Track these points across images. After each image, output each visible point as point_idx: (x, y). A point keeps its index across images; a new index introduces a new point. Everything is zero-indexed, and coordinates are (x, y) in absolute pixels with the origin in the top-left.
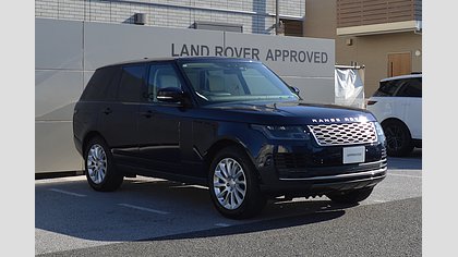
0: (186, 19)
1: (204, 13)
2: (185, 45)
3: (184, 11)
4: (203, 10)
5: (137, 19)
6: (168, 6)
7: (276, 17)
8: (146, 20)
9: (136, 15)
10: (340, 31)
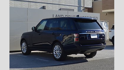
0: (58, 7)
1: (63, 6)
2: (57, 15)
3: (57, 5)
4: (63, 5)
5: (44, 8)
6: (52, 4)
7: (84, 7)
8: (46, 8)
9: (43, 6)
10: (103, 11)
